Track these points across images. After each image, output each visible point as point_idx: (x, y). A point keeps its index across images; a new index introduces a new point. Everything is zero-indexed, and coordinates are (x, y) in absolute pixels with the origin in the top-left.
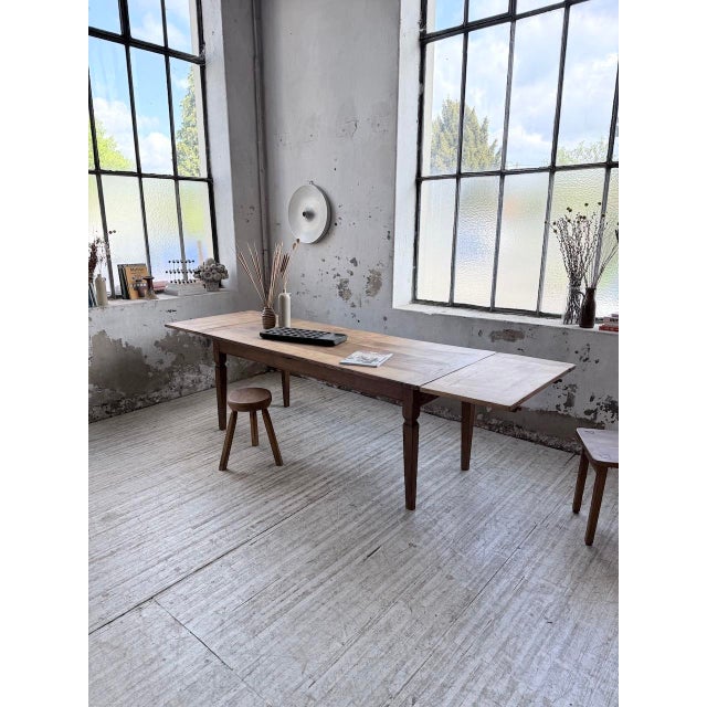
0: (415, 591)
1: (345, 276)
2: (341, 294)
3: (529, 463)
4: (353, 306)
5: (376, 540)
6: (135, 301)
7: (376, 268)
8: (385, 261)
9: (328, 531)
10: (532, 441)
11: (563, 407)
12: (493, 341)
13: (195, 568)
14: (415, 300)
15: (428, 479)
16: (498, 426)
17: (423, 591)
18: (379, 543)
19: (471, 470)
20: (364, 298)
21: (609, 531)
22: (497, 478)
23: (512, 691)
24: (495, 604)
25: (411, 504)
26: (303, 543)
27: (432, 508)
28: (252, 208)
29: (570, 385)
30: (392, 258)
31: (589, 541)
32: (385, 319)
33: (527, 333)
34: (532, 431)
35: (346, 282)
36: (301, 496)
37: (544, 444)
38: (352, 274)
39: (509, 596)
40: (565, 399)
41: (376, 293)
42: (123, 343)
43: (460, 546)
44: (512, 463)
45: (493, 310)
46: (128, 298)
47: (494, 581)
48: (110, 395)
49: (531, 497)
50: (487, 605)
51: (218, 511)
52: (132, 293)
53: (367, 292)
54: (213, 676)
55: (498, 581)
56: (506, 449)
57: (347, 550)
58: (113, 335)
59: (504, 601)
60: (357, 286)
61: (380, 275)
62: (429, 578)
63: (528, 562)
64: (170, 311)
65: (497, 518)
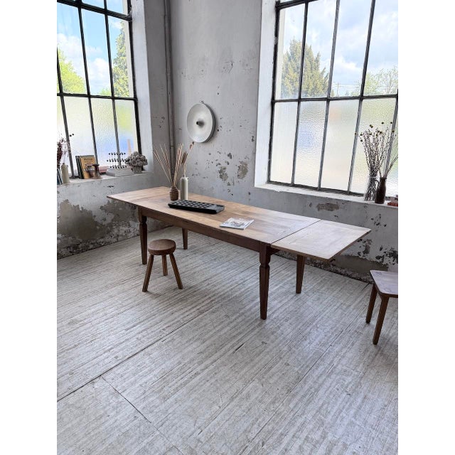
0: (265, 373)
1: (224, 165)
2: (221, 177)
3: (339, 289)
4: (229, 184)
5: (241, 339)
6: (87, 180)
7: (244, 160)
8: (250, 156)
9: (211, 333)
10: (341, 274)
11: (362, 254)
12: (319, 210)
13: (128, 357)
14: (269, 181)
15: (275, 299)
16: (320, 264)
17: (270, 373)
18: (243, 341)
19: (302, 293)
20: (236, 180)
21: (388, 335)
22: (319, 299)
23: (324, 438)
24: (315, 382)
25: (264, 316)
26: (195, 341)
27: (277, 318)
28: (163, 118)
29: (368, 240)
30: (255, 154)
31: (375, 342)
32: (250, 194)
33: (341, 206)
34: (342, 268)
35: (225, 169)
36: (195, 309)
37: (349, 276)
38: (228, 164)
39: (324, 377)
40: (363, 249)
41: (244, 177)
42: (80, 207)
43: (294, 343)
44: (328, 289)
45: (319, 189)
46: (83, 178)
47: (315, 367)
48: (72, 241)
49: (340, 311)
50: (310, 382)
51: (142, 319)
52: (86, 175)
53: (238, 176)
54: (139, 427)
55: (317, 367)
56: (324, 280)
57: (222, 346)
58: (74, 202)
59: (321, 380)
60: (232, 171)
61: (246, 165)
62: (274, 365)
63: (337, 355)
64: (110, 187)
65: (318, 326)
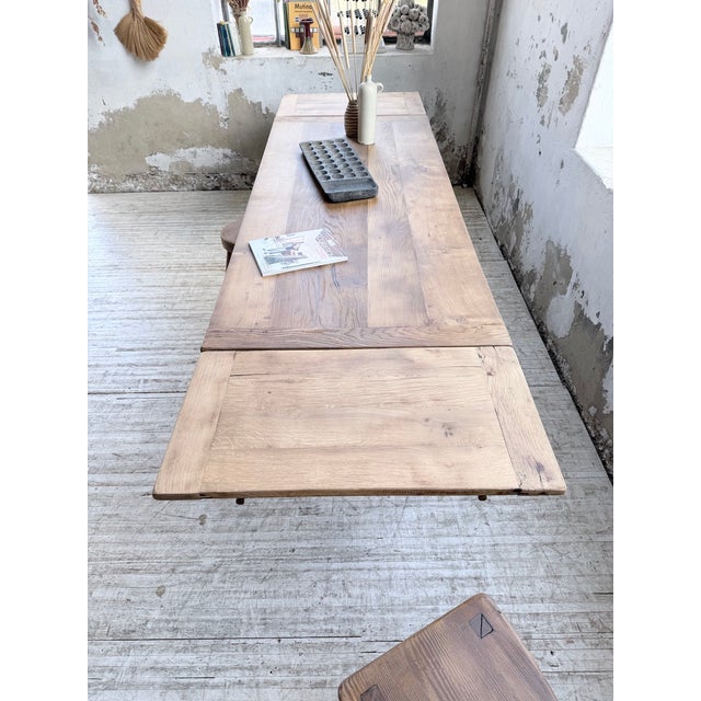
0: (115, 571)
1: (550, 58)
2: (538, 96)
3: (547, 538)
4: (543, 122)
6: (295, 52)
7: (584, 55)
8: (594, 44)
17: (117, 578)
20: (555, 113)
22: (449, 522)
24: (134, 670)
30: (605, 36)
32: (562, 165)
35: (548, 71)
38: (556, 59)
39: (159, 678)
41: (568, 108)
42: (263, 108)
43: (235, 566)
46: (288, 47)
47: (181, 644)
50: (128, 661)
51: (154, 345)
52: (294, 41)
53: (561, 103)
55: (185, 650)
58: (253, 96)
59: (147, 677)
60: (556, 85)
61: (581, 71)
62: (147, 571)
63: (251, 668)
64: (324, 74)
65: (335, 577)
